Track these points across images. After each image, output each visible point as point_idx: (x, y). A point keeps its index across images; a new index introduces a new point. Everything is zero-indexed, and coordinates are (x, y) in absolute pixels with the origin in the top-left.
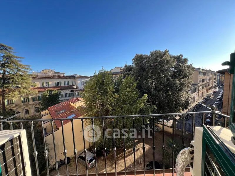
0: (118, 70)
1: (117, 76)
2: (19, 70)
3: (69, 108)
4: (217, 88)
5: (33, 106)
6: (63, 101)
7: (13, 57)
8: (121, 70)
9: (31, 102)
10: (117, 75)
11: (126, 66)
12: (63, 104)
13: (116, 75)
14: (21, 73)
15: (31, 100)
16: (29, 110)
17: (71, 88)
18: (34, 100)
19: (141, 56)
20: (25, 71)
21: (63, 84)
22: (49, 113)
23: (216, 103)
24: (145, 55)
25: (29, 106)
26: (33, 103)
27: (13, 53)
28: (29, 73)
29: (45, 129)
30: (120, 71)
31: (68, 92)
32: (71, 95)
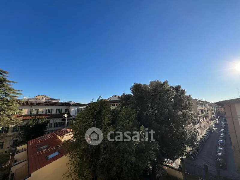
1: (115, 105)
2: (6, 95)
3: (54, 142)
4: (217, 120)
5: (11, 138)
6: (50, 131)
7: (6, 81)
8: (119, 98)
9: (10, 133)
10: (115, 104)
11: (124, 94)
12: (48, 136)
13: (114, 104)
14: (8, 98)
15: (10, 131)
16: (4, 143)
17: (61, 116)
18: (14, 129)
19: (140, 85)
20: (13, 96)
21: (54, 112)
22: (26, 149)
23: (221, 138)
24: (144, 85)
25: (6, 138)
26: (13, 134)
27: (6, 77)
28: (18, 99)
29: (13, 174)
30: (117, 99)
31: (58, 121)
32: (62, 125)
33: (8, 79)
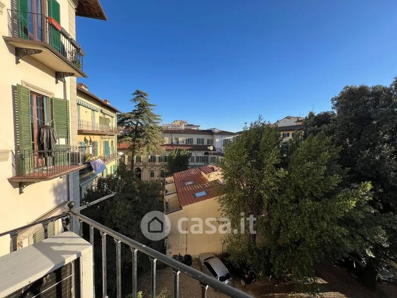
0: (292, 123)
1: (288, 134)
2: (150, 121)
3: (199, 180)
5: (159, 168)
6: (193, 167)
7: (147, 105)
8: (298, 121)
9: (157, 163)
10: (289, 132)
12: (193, 172)
13: (286, 133)
14: (152, 125)
15: (157, 160)
16: (154, 172)
17: (204, 148)
18: (160, 160)
20: (155, 122)
21: (195, 143)
22: (173, 181)
25: (155, 167)
26: (159, 164)
27: (147, 100)
28: (159, 125)
29: (167, 203)
30: (295, 124)
31: (201, 154)
32: (205, 160)
33: (149, 102)
